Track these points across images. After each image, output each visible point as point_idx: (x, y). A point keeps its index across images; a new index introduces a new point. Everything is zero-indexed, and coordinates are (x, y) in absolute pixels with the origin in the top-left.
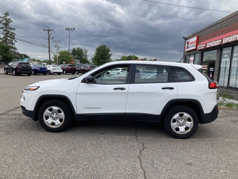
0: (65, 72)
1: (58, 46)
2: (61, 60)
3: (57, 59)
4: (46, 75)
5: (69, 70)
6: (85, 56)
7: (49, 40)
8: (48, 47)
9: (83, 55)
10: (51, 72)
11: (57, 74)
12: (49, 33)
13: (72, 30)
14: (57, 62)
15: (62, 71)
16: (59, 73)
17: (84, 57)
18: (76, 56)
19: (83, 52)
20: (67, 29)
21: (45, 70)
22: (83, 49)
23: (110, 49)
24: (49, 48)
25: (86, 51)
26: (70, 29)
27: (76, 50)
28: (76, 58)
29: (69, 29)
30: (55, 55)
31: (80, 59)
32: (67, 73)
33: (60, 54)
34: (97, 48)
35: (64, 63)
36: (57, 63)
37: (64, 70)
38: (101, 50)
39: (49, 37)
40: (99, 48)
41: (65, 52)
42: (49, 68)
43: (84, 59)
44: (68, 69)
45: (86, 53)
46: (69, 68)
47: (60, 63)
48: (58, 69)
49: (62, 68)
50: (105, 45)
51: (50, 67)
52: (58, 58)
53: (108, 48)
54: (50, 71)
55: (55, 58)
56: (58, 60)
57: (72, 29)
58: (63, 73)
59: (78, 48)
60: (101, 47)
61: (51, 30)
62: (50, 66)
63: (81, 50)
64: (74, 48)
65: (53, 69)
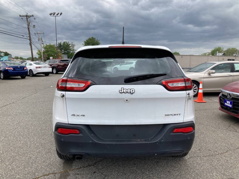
0: (55, 71)
1: (41, 40)
2: (48, 55)
3: (42, 53)
4: (27, 77)
5: (61, 67)
6: (73, 51)
7: (29, 29)
8: (29, 38)
9: (70, 50)
10: (35, 73)
11: (44, 75)
12: (28, 19)
13: (59, 15)
14: (42, 57)
15: (50, 70)
16: (47, 74)
17: (71, 52)
18: (62, 51)
19: (70, 46)
20: (51, 14)
21: (23, 70)
22: (70, 43)
23: (100, 42)
24: (30, 40)
25: (73, 46)
26: (56, 14)
27: (62, 44)
28: (63, 53)
29: (54, 14)
30: (39, 50)
31: (67, 54)
32: (58, 73)
33: (45, 48)
34: (86, 41)
35: (51, 58)
36: (42, 60)
37: (53, 68)
38: (89, 43)
39: (28, 25)
40: (87, 41)
41: (51, 46)
42: (30, 66)
43: (71, 53)
44: (59, 66)
45: (73, 47)
46: (62, 64)
47: (46, 59)
48: (45, 67)
49: (51, 65)
50: (94, 38)
51: (31, 64)
52: (44, 53)
53: (97, 40)
54: (32, 71)
55: (39, 54)
56: (43, 55)
57: (59, 13)
58: (52, 73)
59: (65, 42)
60: (90, 39)
61: (31, 16)
62: (32, 62)
63: (68, 44)
64: (60, 42)
65: (37, 68)
